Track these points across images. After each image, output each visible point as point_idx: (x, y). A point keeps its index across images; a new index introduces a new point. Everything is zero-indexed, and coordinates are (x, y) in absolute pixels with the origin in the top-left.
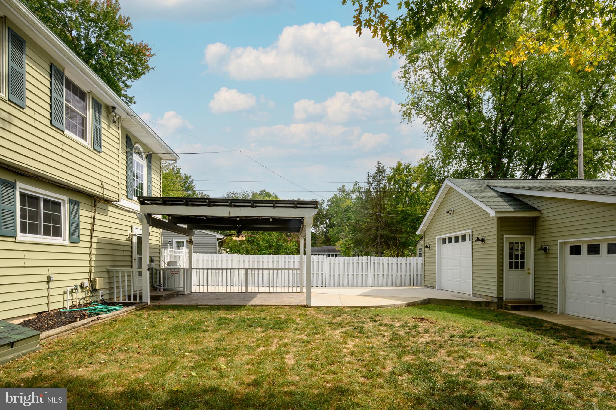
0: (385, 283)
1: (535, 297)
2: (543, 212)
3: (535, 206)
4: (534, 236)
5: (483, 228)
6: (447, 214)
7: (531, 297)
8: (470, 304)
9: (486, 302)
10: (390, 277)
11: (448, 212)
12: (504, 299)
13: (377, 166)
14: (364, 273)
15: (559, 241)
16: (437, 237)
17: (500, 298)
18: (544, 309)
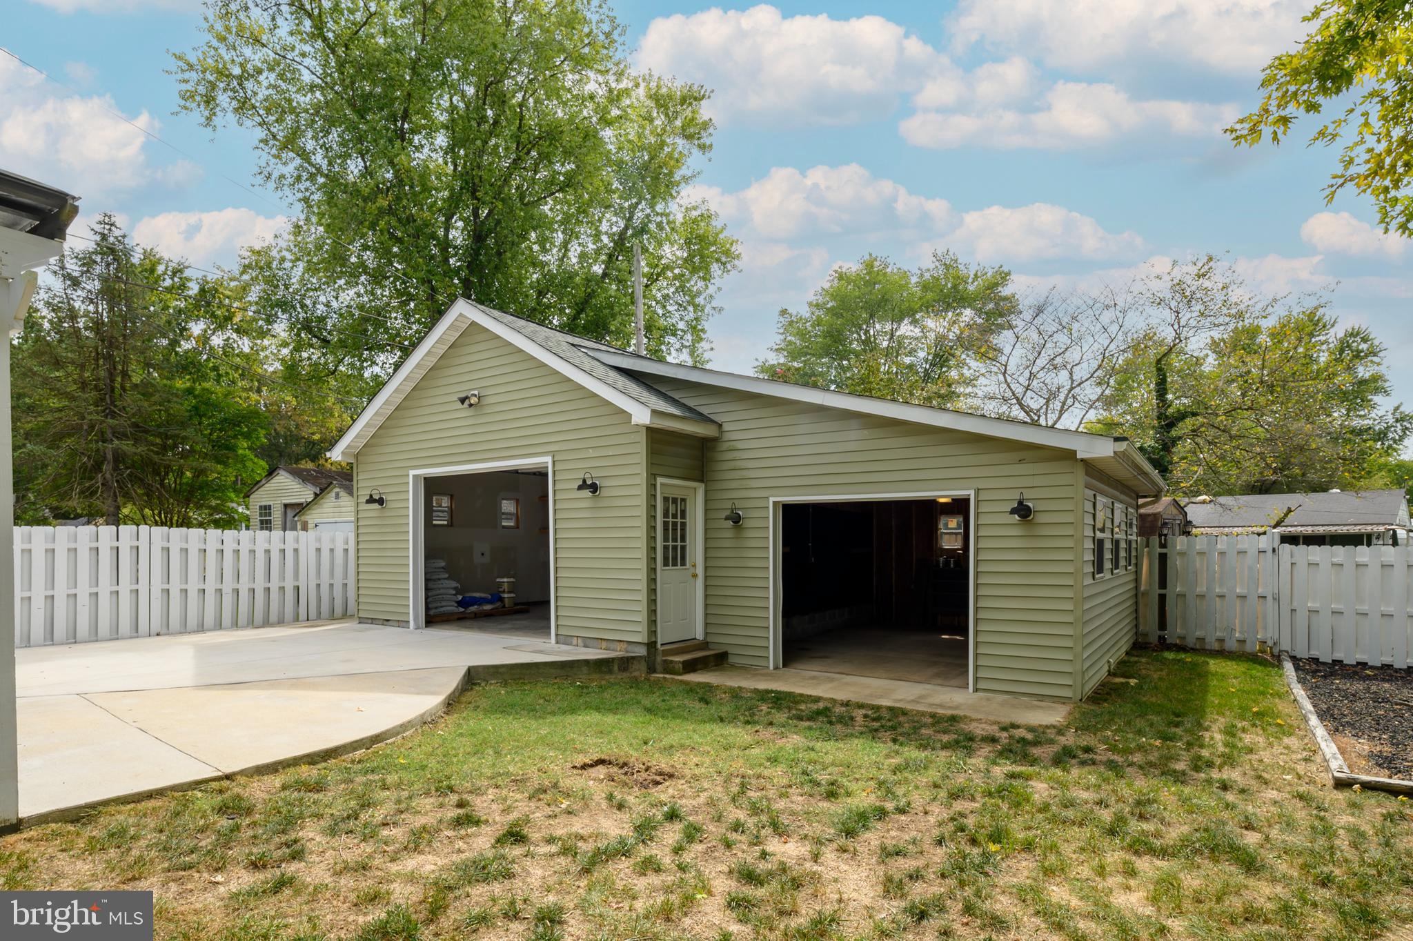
0: (210, 618)
1: (706, 634)
2: (726, 427)
3: (705, 411)
4: (703, 485)
5: (591, 453)
6: (459, 405)
7: (700, 635)
8: (585, 669)
9: (622, 658)
10: (228, 600)
11: (463, 400)
12: (659, 646)
13: (98, 228)
14: (125, 587)
15: (772, 499)
16: (412, 473)
17: (651, 645)
18: (732, 660)
